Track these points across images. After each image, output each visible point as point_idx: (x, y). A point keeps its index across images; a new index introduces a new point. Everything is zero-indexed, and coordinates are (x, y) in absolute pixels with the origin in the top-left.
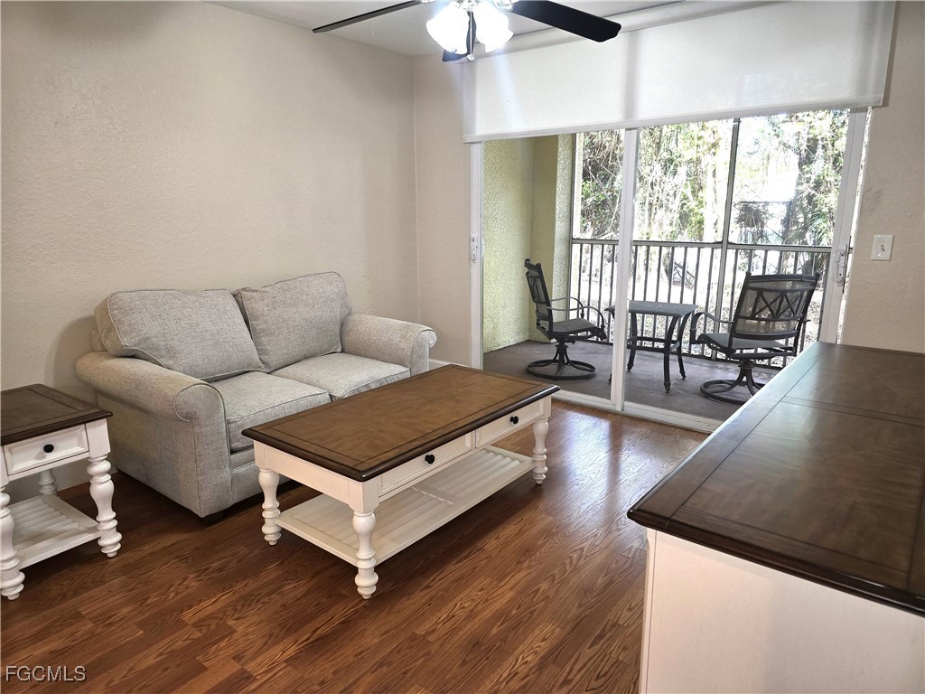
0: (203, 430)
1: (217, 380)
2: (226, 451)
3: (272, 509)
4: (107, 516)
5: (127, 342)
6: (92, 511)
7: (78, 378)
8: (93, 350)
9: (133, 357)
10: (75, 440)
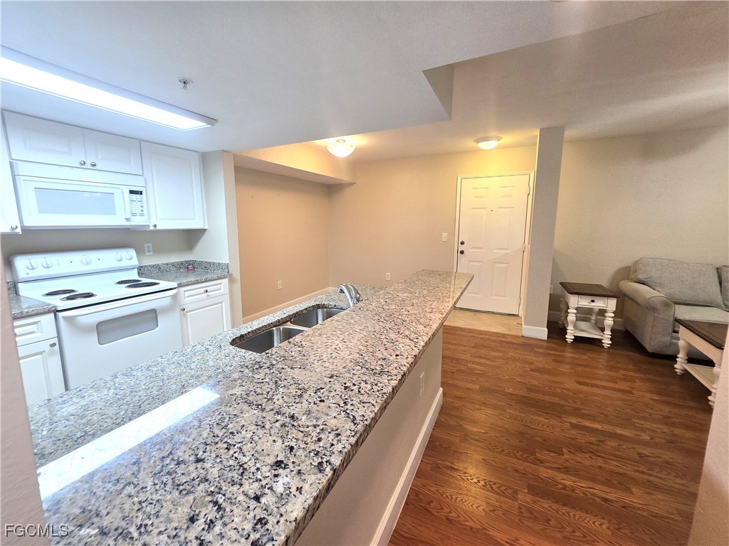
0: (660, 316)
1: (676, 303)
2: (671, 330)
3: (681, 358)
4: (608, 332)
5: (641, 277)
6: (603, 330)
7: (618, 288)
8: (628, 279)
9: (643, 284)
10: (603, 302)
